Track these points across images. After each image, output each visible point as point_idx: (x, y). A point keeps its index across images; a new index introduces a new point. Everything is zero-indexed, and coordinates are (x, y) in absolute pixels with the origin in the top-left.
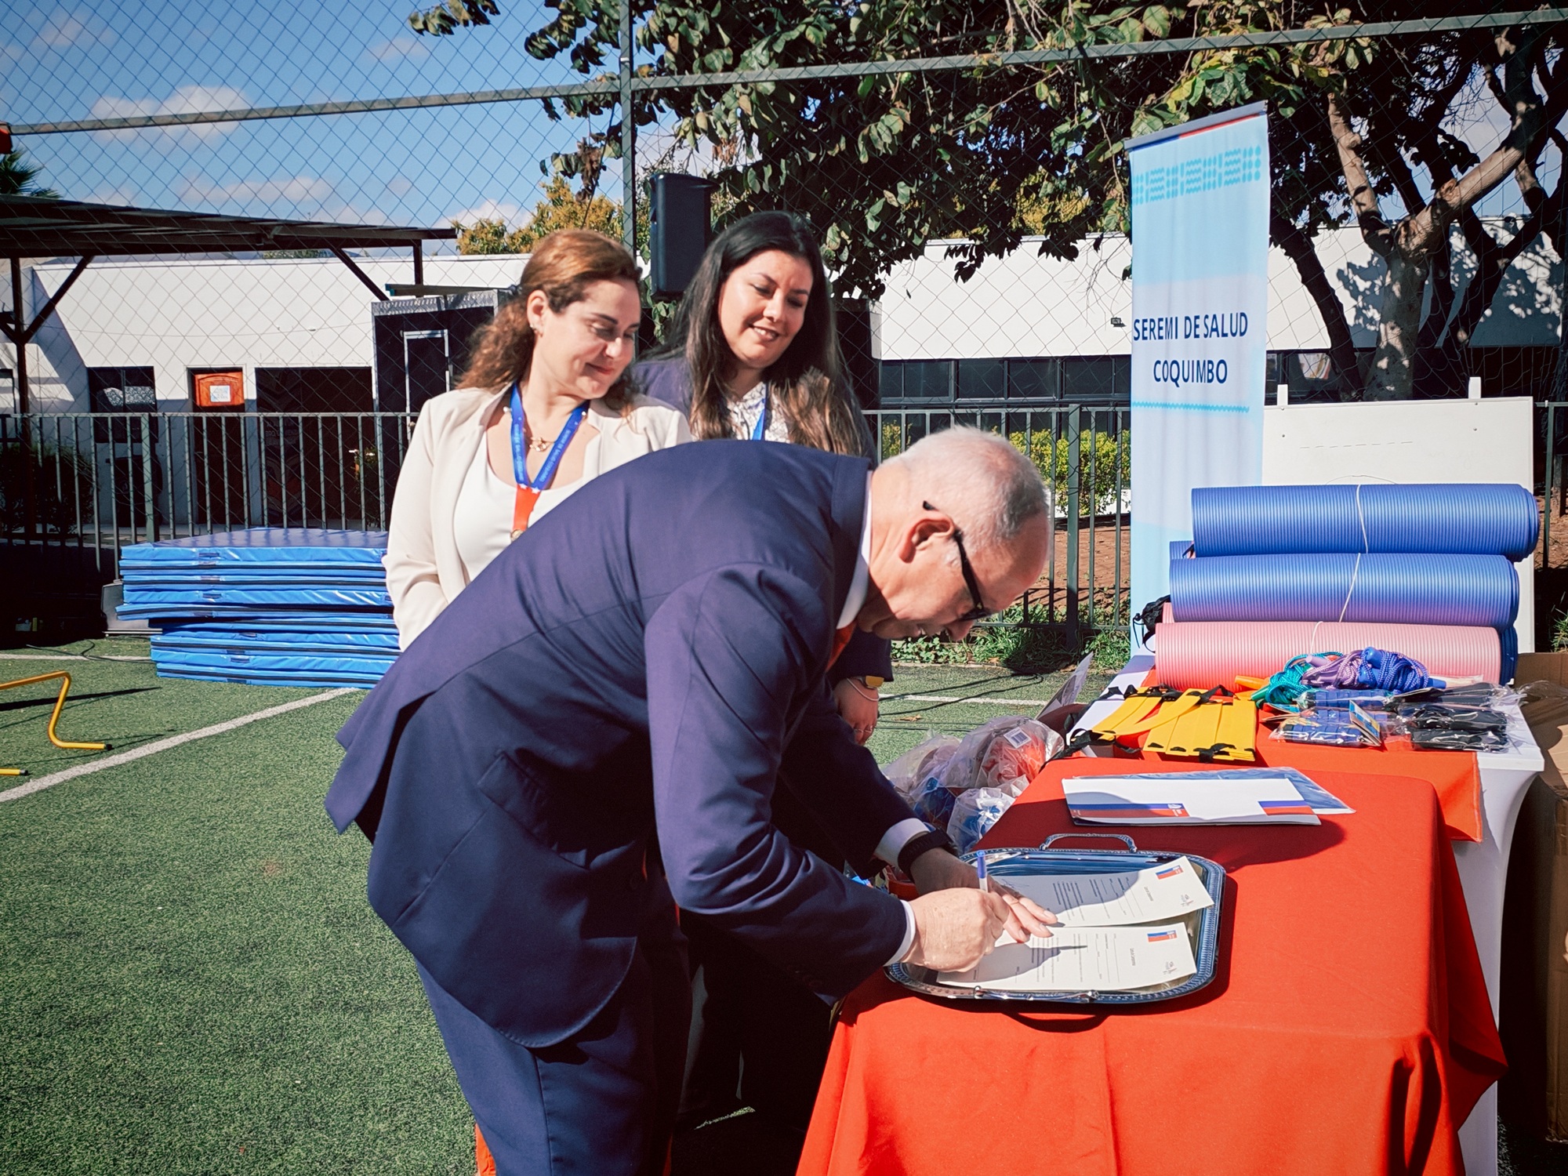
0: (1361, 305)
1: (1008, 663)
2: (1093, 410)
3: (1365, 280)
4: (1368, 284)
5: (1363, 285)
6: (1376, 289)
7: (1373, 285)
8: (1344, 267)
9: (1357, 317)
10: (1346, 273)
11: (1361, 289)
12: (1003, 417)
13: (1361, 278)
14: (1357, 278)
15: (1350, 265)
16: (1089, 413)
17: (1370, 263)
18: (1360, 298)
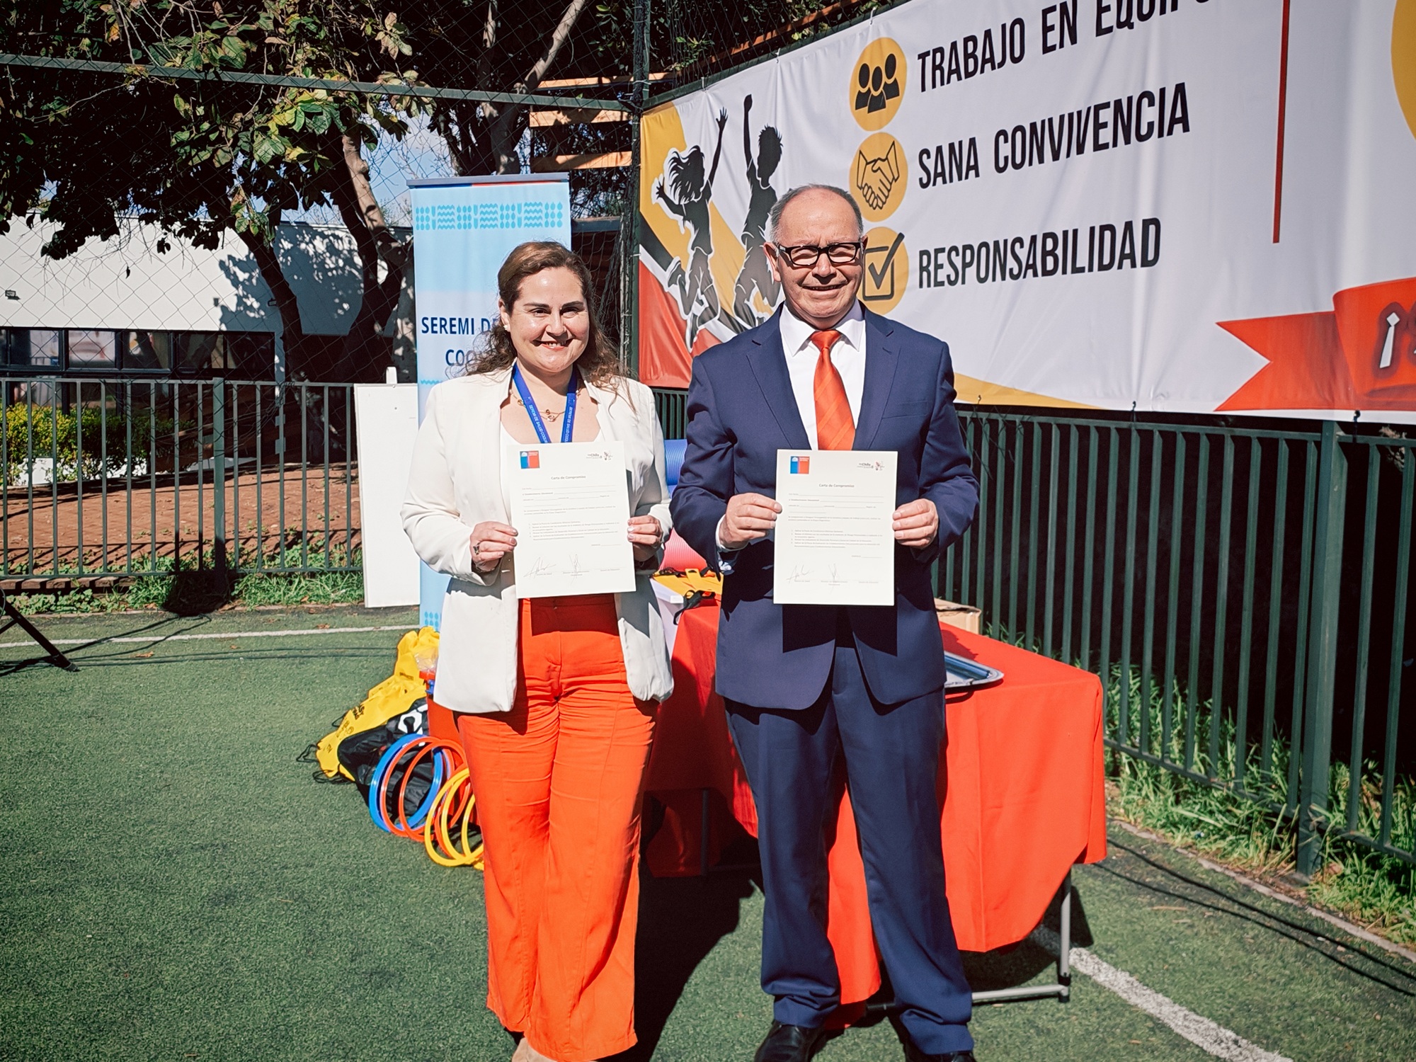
0: (241, 293)
1: (166, 606)
2: (235, 383)
3: (244, 272)
4: (246, 275)
5: (242, 276)
6: (254, 281)
7: (251, 277)
8: (225, 258)
9: (238, 305)
10: (227, 264)
11: (241, 279)
12: (153, 387)
13: (241, 269)
14: (236, 269)
15: (230, 257)
16: (231, 386)
17: (247, 257)
18: (241, 287)
